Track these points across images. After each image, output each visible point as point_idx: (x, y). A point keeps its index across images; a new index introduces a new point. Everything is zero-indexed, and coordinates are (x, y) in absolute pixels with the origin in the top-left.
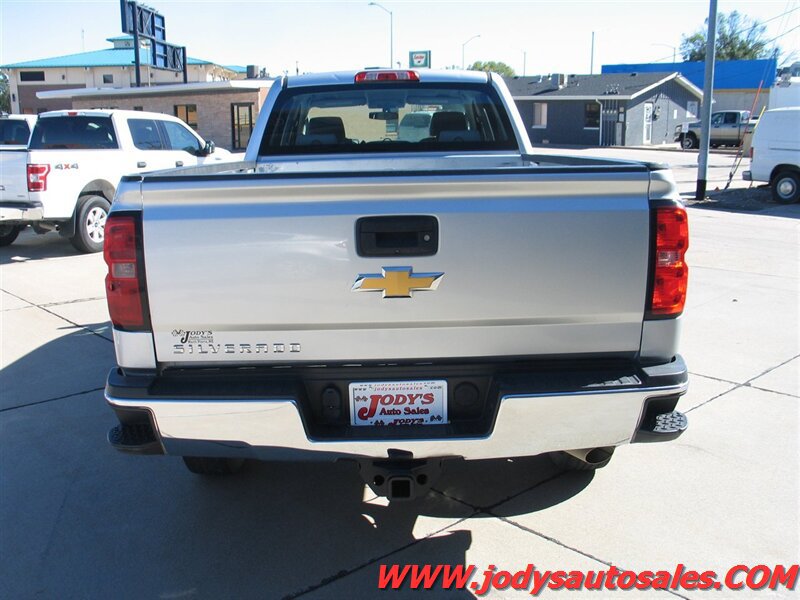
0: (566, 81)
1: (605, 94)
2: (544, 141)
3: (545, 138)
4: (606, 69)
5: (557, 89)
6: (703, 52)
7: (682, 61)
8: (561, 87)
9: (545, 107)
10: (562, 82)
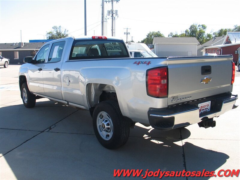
0: (23, 45)
1: (37, 48)
2: (18, 63)
3: (19, 62)
4: (30, 41)
5: (21, 47)
6: (53, 37)
7: (47, 39)
8: (22, 46)
9: (18, 53)
10: (22, 45)
